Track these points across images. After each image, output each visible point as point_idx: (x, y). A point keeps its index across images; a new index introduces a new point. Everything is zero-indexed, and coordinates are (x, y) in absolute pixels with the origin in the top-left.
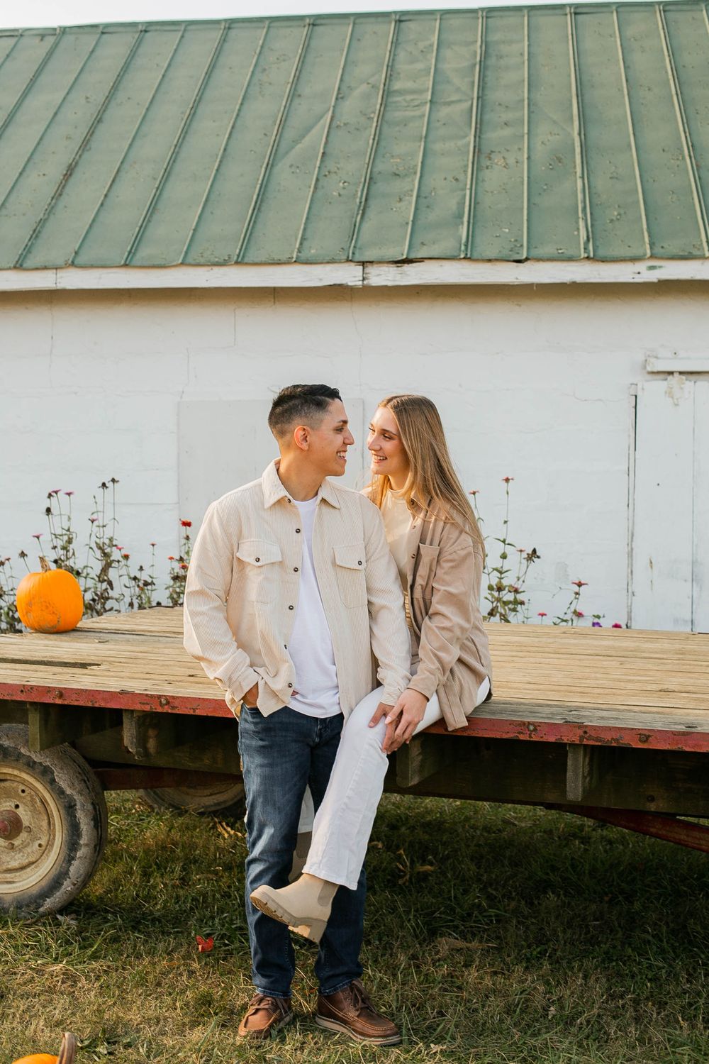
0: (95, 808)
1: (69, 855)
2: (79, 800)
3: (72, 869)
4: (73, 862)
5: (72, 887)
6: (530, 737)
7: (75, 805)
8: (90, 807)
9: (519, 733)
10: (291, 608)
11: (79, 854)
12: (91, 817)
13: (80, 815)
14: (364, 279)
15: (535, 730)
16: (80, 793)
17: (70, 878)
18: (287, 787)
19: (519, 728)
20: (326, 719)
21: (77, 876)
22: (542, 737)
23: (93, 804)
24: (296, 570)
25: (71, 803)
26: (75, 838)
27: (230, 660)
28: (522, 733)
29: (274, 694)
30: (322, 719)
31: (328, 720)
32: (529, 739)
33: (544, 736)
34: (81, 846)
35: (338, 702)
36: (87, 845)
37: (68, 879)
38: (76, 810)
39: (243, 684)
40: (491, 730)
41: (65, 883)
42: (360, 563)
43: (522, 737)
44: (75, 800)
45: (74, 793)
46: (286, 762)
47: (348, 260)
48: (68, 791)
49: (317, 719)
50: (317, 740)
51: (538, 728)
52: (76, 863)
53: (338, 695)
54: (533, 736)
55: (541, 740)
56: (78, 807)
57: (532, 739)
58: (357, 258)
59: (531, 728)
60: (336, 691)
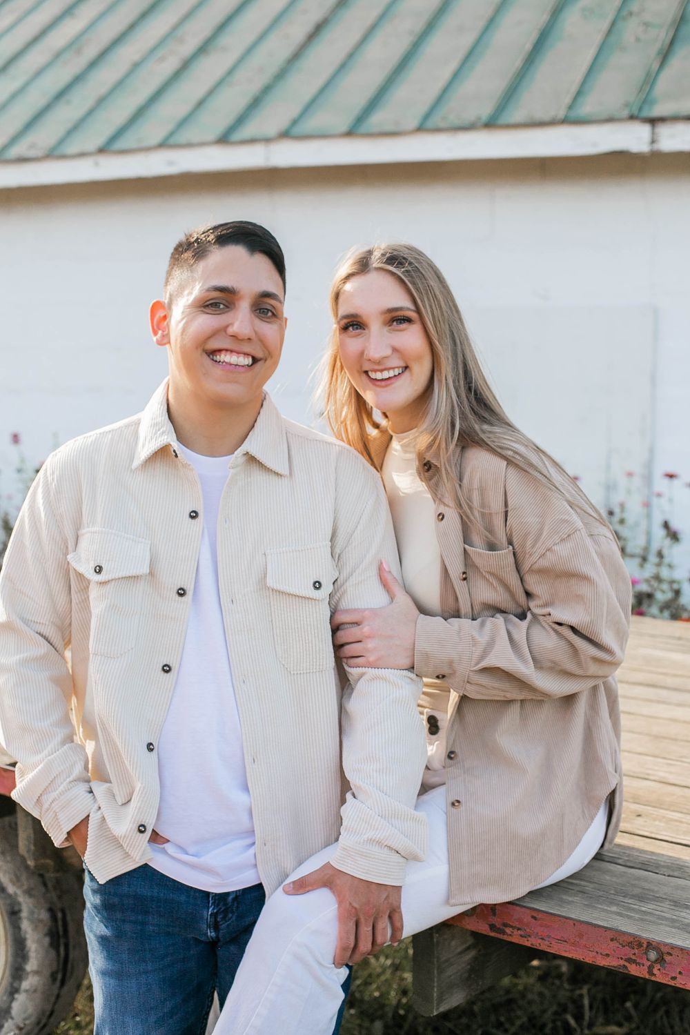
0: (54, 918)
1: (11, 985)
2: (26, 904)
3: (16, 1007)
4: (16, 996)
5: (17, 1032)
6: (651, 972)
7: (20, 911)
8: (44, 915)
9: (629, 960)
10: (167, 669)
11: (25, 985)
12: (46, 930)
13: (26, 925)
14: (653, 142)
15: (661, 960)
16: (29, 893)
17: (12, 1018)
18: (152, 1019)
19: (629, 952)
20: (227, 894)
21: (23, 1016)
22: (674, 978)
23: (51, 911)
24: (181, 593)
25: (13, 907)
26: (19, 960)
27: (41, 766)
28: (634, 962)
29: (116, 842)
30: (216, 895)
31: (231, 897)
32: (647, 977)
33: (678, 976)
34: (28, 974)
35: (253, 861)
36: (36, 973)
37: (10, 1021)
38: (20, 918)
39: (61, 816)
40: (573, 944)
41: (6, 1025)
42: (317, 585)
43: (634, 970)
44: (19, 904)
45: (19, 892)
46: (146, 972)
47: (632, 118)
48: (11, 889)
49: (207, 894)
50: (211, 934)
51: (668, 958)
52: (21, 998)
53: (252, 851)
54: (655, 971)
55: (672, 983)
56: (24, 914)
57: (653, 978)
58: (646, 113)
59: (653, 955)
60: (249, 841)
